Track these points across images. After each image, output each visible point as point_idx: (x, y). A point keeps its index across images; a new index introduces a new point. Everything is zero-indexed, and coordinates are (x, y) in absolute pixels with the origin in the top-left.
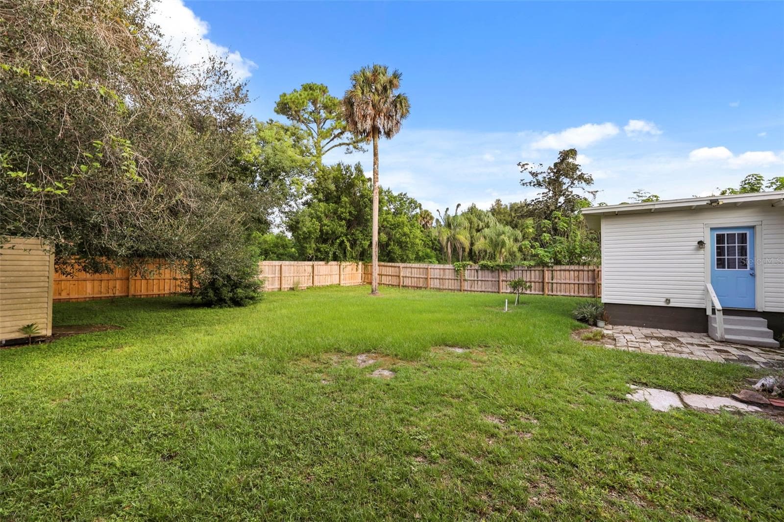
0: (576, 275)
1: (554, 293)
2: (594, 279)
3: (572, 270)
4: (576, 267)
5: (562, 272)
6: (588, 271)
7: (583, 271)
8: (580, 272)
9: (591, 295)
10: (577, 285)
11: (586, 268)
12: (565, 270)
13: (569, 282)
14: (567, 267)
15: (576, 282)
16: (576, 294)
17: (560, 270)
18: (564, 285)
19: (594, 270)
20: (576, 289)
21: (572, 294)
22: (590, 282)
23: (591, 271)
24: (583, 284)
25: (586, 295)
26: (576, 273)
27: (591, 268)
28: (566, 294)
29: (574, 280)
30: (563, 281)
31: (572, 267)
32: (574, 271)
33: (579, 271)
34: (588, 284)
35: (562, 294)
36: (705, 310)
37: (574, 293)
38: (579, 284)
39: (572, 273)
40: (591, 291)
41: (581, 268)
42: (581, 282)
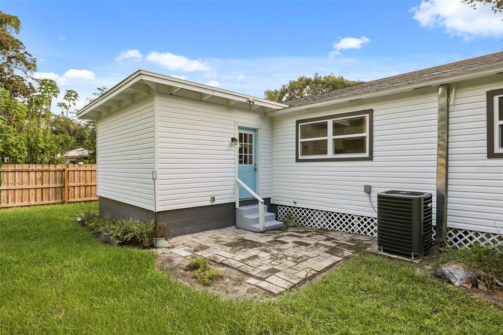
0: (38, 177)
1: (11, 204)
2: (63, 181)
3: (32, 171)
4: (39, 167)
5: (17, 173)
6: (55, 171)
7: (49, 171)
8: (44, 173)
9: (59, 200)
10: (40, 190)
11: (52, 167)
12: (21, 171)
13: (27, 187)
14: (25, 167)
15: (39, 186)
16: (39, 202)
17: (14, 171)
18: (20, 192)
19: (64, 170)
20: (39, 195)
21: (33, 202)
22: (58, 185)
23: (60, 171)
24: (49, 188)
25: (52, 201)
26: (39, 175)
27: (59, 167)
28: (23, 204)
29: (36, 183)
30: (18, 187)
31: (33, 167)
32: (36, 172)
33: (42, 171)
34: (55, 188)
35: (17, 204)
36: (235, 203)
37: (36, 200)
38: (42, 189)
39: (32, 174)
40: (59, 196)
41: (46, 167)
42: (45, 185)
